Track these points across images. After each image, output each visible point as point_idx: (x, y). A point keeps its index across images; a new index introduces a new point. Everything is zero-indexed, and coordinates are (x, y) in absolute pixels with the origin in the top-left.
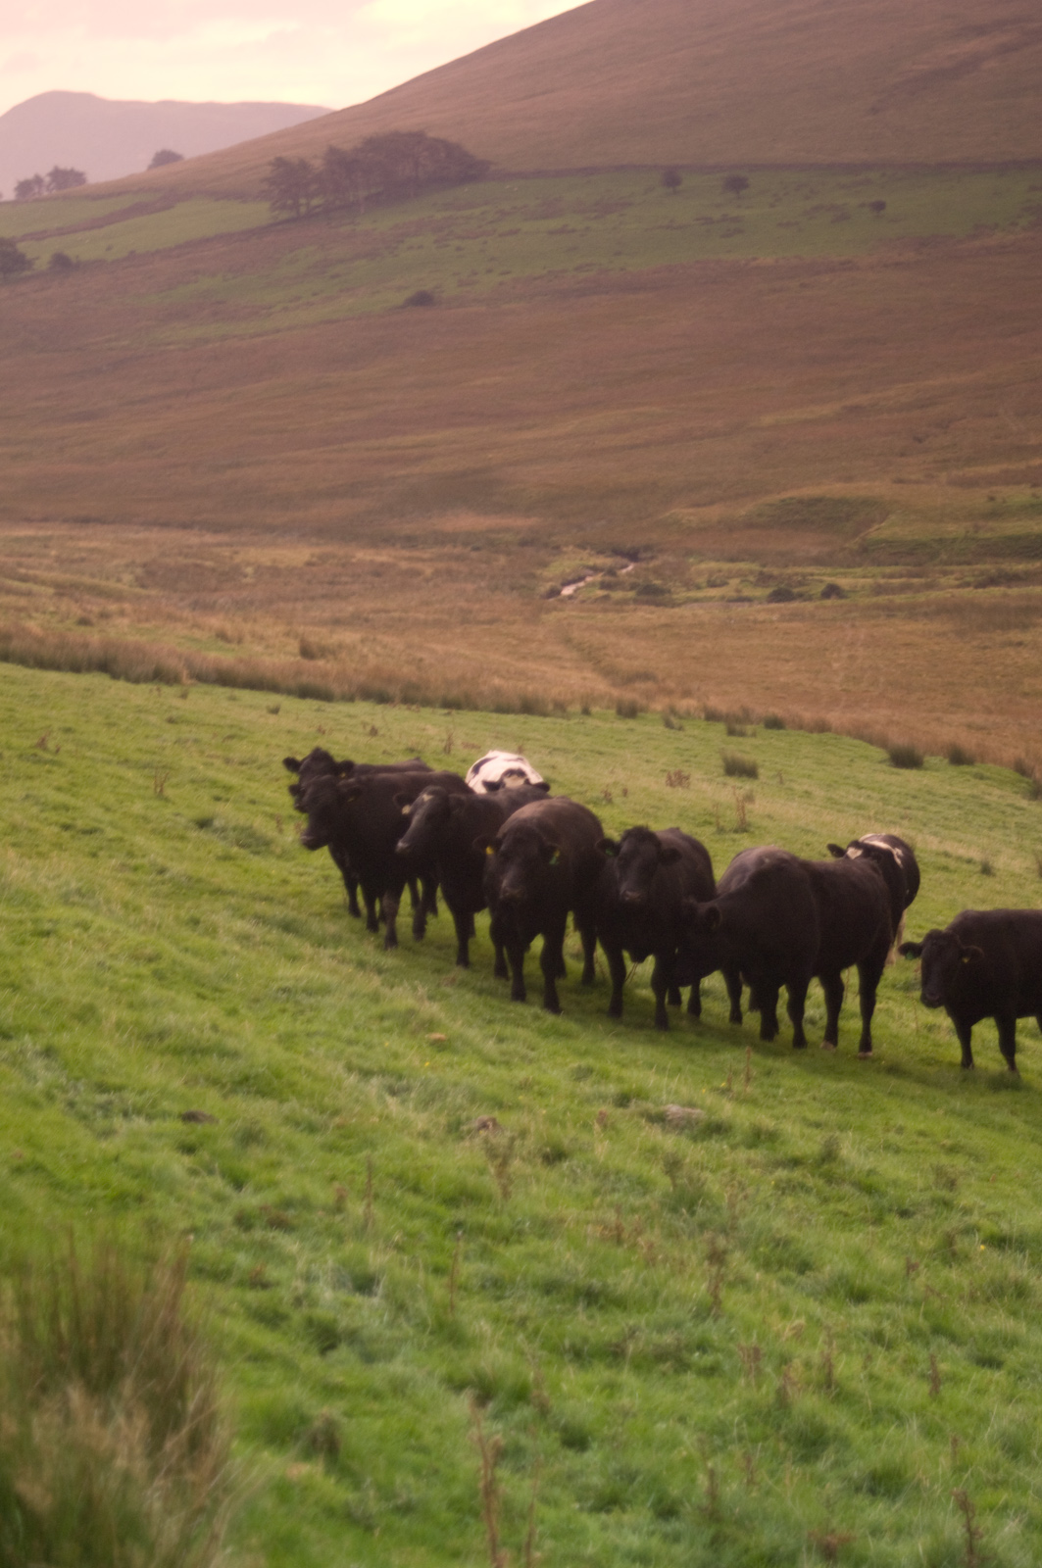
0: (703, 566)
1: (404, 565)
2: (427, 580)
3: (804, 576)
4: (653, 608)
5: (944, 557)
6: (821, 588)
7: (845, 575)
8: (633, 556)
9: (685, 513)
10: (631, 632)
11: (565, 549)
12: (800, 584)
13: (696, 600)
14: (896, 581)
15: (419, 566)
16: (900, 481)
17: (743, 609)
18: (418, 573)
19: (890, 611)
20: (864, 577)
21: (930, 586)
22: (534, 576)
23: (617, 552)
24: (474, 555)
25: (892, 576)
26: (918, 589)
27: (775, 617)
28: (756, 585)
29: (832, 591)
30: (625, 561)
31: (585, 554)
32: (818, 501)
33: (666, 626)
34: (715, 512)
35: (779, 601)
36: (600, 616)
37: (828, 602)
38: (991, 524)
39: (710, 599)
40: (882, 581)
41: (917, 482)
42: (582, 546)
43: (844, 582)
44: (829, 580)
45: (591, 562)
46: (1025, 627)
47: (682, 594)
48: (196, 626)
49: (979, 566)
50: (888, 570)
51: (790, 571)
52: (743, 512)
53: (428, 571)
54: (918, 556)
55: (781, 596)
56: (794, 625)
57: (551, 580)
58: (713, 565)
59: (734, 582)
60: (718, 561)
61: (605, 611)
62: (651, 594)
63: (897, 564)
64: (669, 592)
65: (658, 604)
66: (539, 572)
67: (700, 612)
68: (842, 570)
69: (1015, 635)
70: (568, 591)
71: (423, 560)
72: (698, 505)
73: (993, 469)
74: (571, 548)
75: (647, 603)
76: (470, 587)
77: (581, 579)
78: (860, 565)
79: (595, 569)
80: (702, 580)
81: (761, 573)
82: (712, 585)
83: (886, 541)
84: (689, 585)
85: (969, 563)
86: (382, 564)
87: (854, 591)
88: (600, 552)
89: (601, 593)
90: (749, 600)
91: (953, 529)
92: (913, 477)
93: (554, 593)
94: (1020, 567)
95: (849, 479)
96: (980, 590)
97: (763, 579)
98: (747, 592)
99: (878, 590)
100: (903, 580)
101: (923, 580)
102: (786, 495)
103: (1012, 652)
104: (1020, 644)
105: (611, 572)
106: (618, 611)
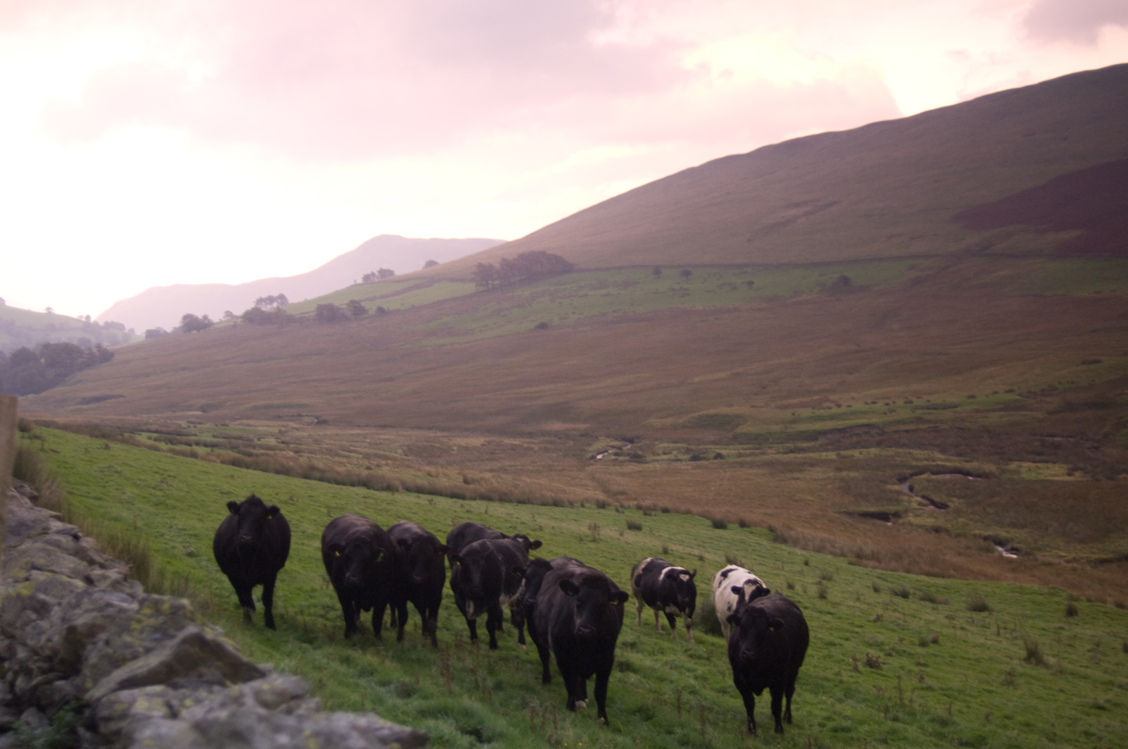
0: (662, 445)
1: (526, 445)
2: (535, 452)
3: (706, 449)
4: (636, 464)
5: (771, 440)
6: (713, 455)
7: (725, 449)
8: (631, 441)
9: (655, 422)
10: (623, 474)
11: (600, 438)
12: (705, 453)
13: (657, 461)
14: (748, 452)
15: (532, 446)
16: (754, 406)
17: (678, 465)
18: (531, 449)
19: (742, 465)
20: (735, 449)
21: (763, 454)
22: (584, 450)
23: (624, 439)
24: (558, 441)
25: (746, 449)
26: (756, 455)
27: (690, 468)
28: (684, 454)
29: (719, 456)
30: (627, 443)
31: (609, 440)
32: (716, 415)
33: (641, 471)
34: (669, 421)
35: (695, 460)
36: (612, 467)
37: (716, 461)
38: (793, 426)
39: (663, 460)
40: (742, 451)
41: (761, 407)
42: (608, 437)
43: (724, 452)
44: (718, 451)
45: (611, 444)
46: (801, 471)
47: (650, 458)
48: (419, 470)
49: (787, 445)
50: (745, 446)
51: (701, 447)
52: (682, 421)
53: (536, 448)
54: (759, 440)
55: (695, 458)
56: (698, 471)
57: (592, 452)
58: (666, 445)
59: (675, 452)
60: (668, 442)
61: (615, 465)
62: (636, 458)
63: (749, 444)
64: (645, 457)
65: (638, 462)
66: (587, 448)
67: (657, 466)
68: (724, 447)
69: (796, 475)
70: (599, 457)
71: (535, 443)
72: (661, 418)
73: (796, 401)
74: (603, 437)
75: (634, 462)
76: (554, 455)
77: (606, 451)
78: (733, 444)
79: (613, 447)
80: (660, 452)
81: (687, 448)
82: (665, 454)
83: (745, 434)
84: (655, 454)
85: (782, 443)
86: (516, 445)
87: (729, 456)
88: (616, 439)
89: (613, 457)
90: (680, 460)
91: (776, 428)
92: (760, 405)
93: (593, 457)
94: (805, 445)
95: (731, 406)
96: (786, 456)
97: (688, 451)
98: (680, 457)
99: (740, 455)
100: (752, 451)
101: (760, 451)
102: (701, 413)
103: (793, 482)
104: (798, 479)
105: (620, 448)
106: (619, 465)
